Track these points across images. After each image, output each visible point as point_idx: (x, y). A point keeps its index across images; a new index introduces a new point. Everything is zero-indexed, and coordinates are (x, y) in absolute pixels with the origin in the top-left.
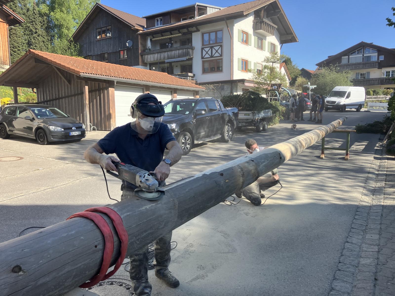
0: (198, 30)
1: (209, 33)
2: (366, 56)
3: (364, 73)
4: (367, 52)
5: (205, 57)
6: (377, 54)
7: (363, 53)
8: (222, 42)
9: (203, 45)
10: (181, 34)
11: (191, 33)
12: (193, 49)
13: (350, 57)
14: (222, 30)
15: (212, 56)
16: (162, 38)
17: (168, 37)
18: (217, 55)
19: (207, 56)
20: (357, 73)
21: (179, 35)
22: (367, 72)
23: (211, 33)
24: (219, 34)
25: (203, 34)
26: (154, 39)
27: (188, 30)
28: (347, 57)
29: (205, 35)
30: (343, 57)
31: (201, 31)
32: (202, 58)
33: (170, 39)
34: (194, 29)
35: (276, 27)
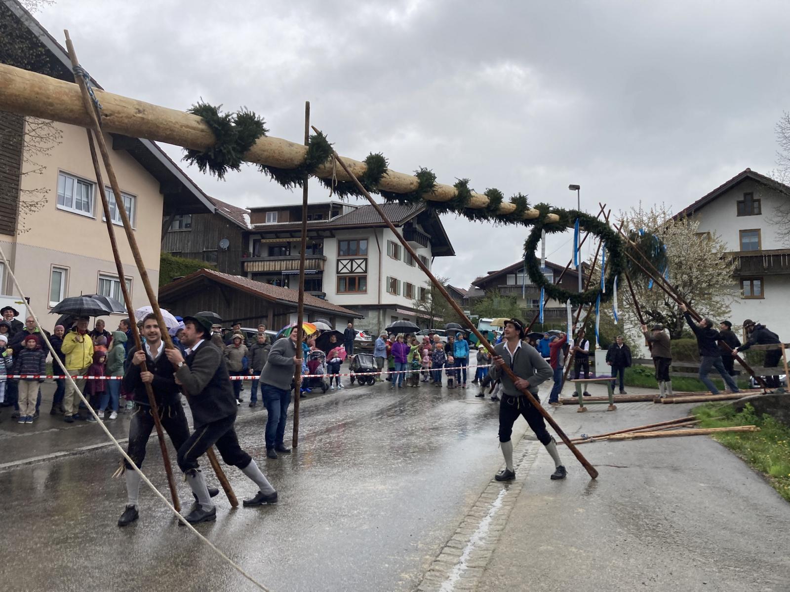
0: (333, 236)
1: (349, 241)
5: (341, 272)
8: (367, 255)
9: (339, 255)
11: (321, 238)
12: (324, 260)
14: (367, 240)
15: (352, 272)
16: (278, 240)
17: (288, 240)
18: (359, 270)
19: (345, 270)
20: (528, 299)
23: (351, 242)
24: (362, 244)
25: (339, 242)
27: (318, 234)
28: (514, 275)
29: (341, 243)
30: (508, 275)
31: (336, 237)
32: (338, 272)
33: (289, 243)
34: (328, 233)
35: (429, 236)
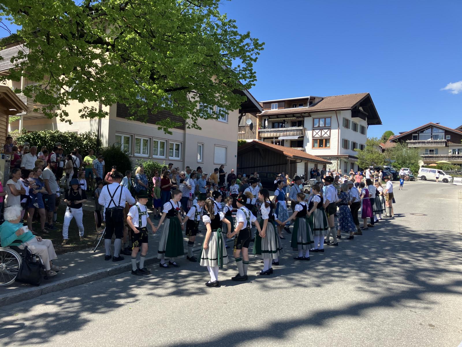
0: (310, 116)
2: (434, 135)
3: (433, 150)
4: (435, 132)
5: (315, 136)
6: (444, 134)
7: (432, 132)
8: (330, 126)
9: (313, 127)
10: (295, 118)
11: (304, 117)
12: (305, 130)
13: (420, 134)
14: (331, 118)
15: (321, 136)
16: (278, 119)
17: (284, 119)
18: (326, 135)
19: (317, 136)
20: (426, 150)
21: (294, 118)
22: (436, 149)
23: (320, 119)
24: (328, 120)
25: (314, 119)
26: (270, 120)
27: (301, 115)
28: (417, 135)
29: (315, 120)
30: (413, 135)
31: (312, 117)
32: (313, 137)
33: (284, 120)
34: (307, 115)
35: (367, 114)
